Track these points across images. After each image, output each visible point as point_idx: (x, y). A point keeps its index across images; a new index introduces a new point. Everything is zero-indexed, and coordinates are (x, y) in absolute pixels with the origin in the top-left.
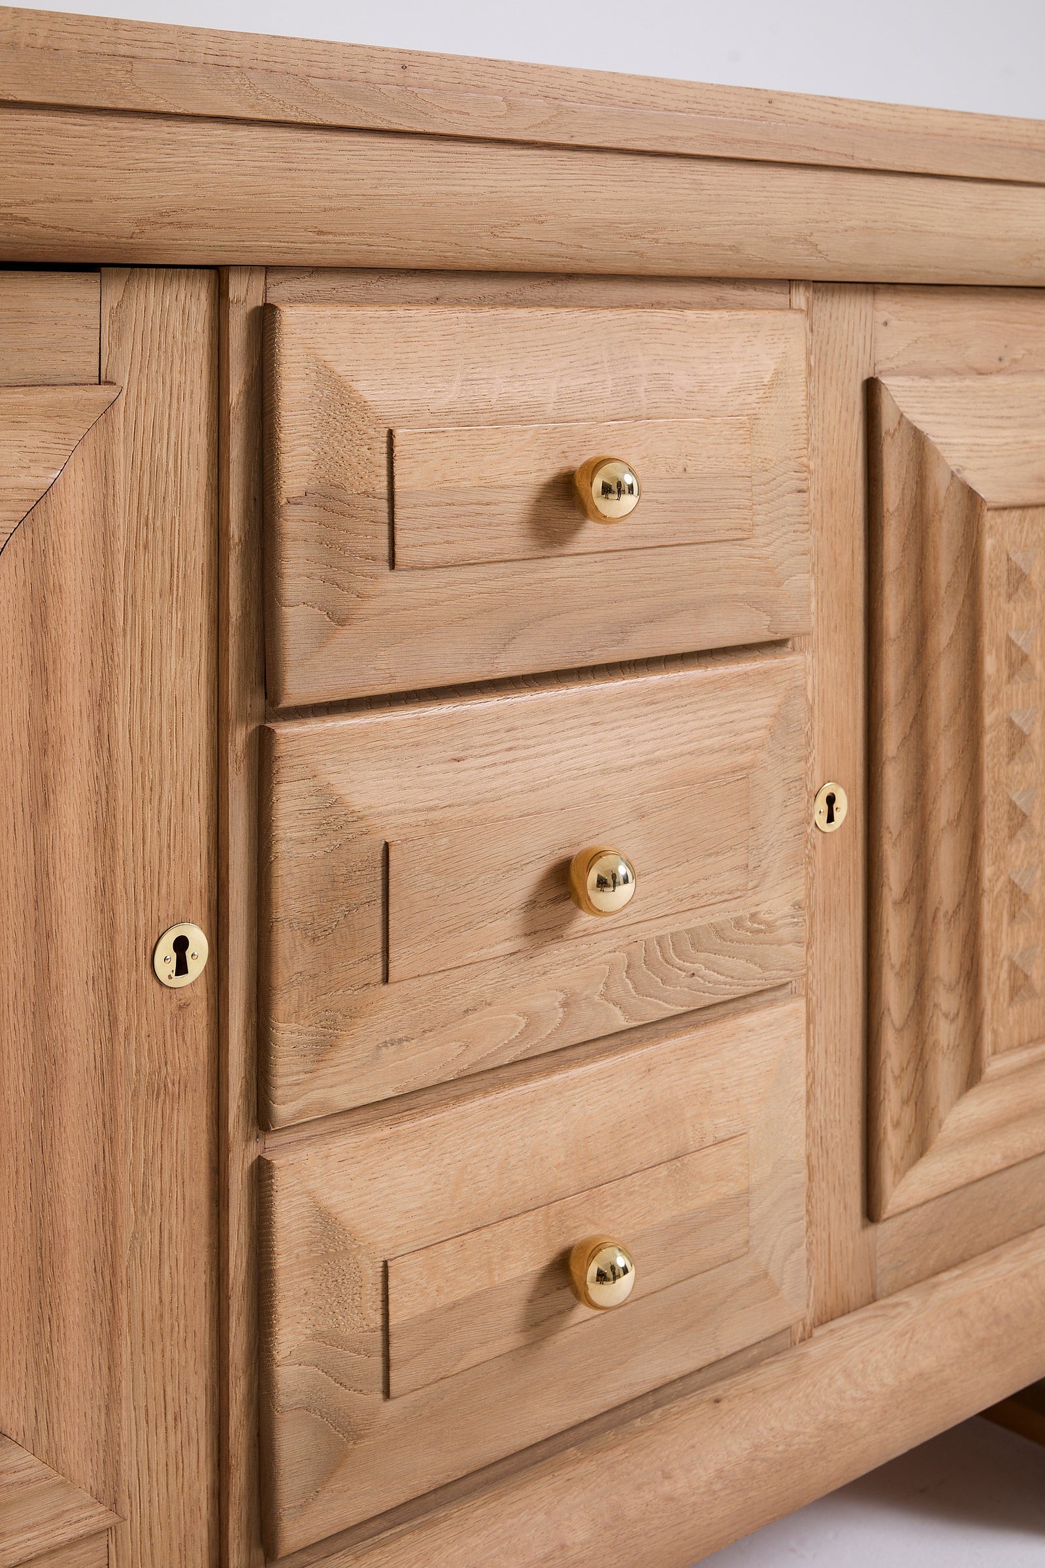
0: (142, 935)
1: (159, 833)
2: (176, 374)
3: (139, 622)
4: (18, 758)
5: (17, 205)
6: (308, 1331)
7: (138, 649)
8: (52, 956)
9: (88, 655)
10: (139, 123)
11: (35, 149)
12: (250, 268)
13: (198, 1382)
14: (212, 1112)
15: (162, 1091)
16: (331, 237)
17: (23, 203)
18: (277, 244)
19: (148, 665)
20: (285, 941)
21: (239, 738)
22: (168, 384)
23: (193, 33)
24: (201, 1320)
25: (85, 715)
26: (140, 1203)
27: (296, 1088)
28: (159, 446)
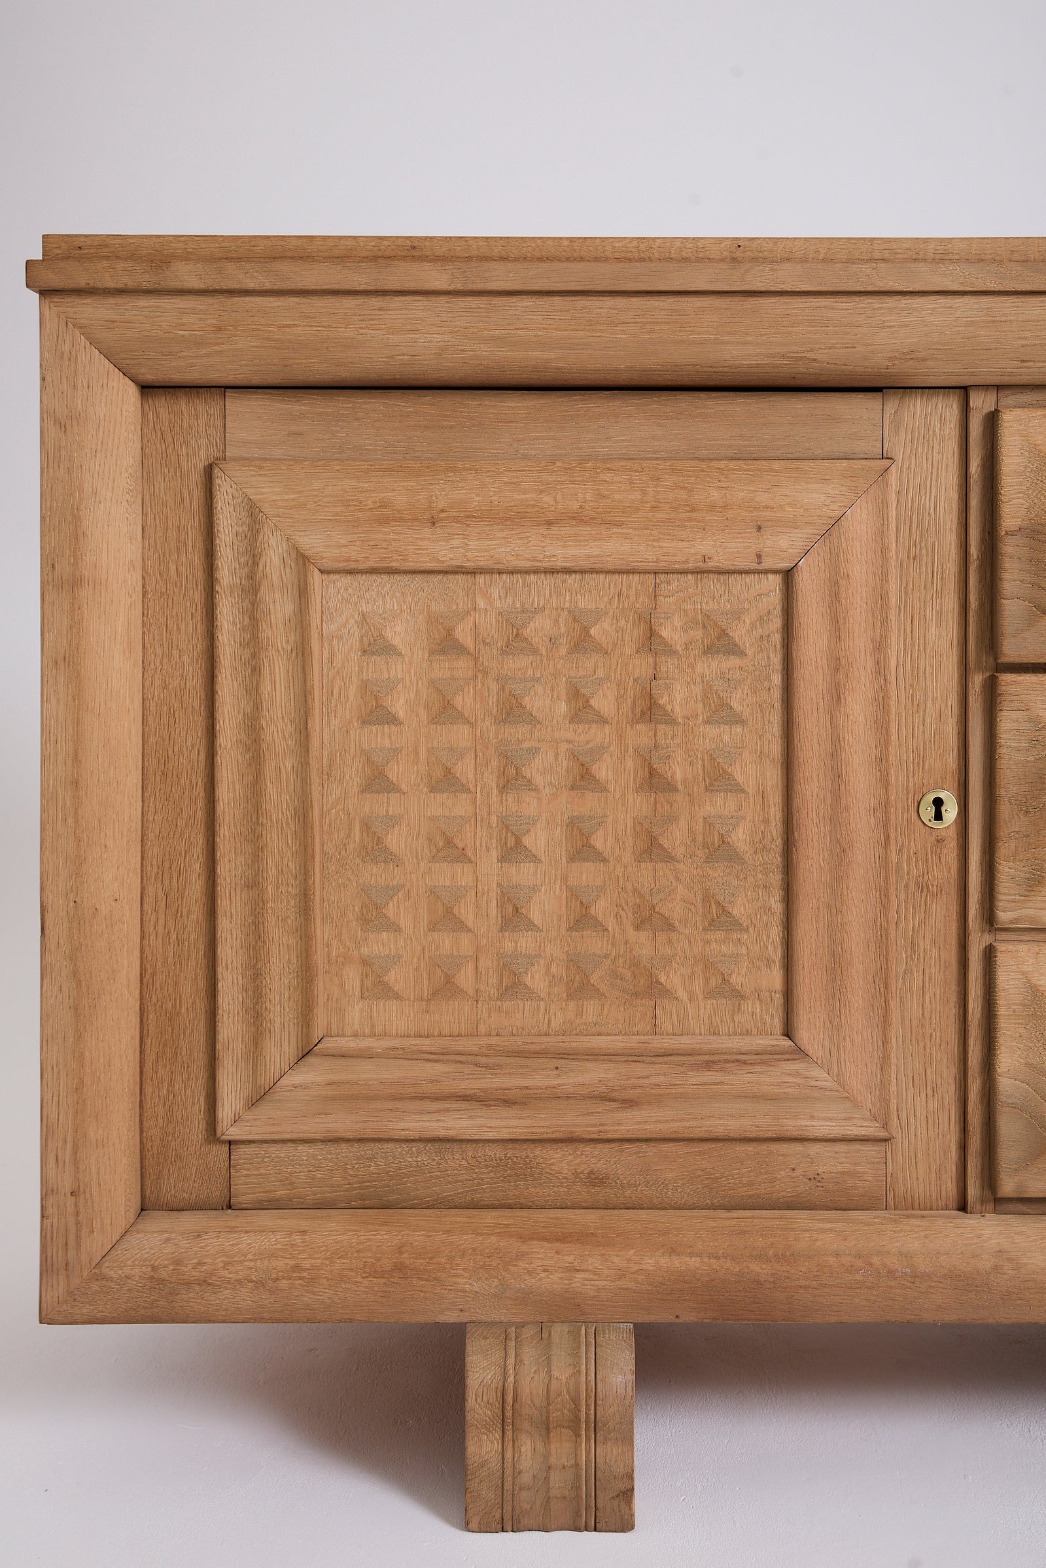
0: (912, 792)
1: (924, 732)
2: (935, 454)
3: (910, 603)
4: (821, 671)
5: (808, 351)
6: (1022, 1060)
7: (909, 621)
8: (842, 789)
9: (870, 619)
10: (885, 299)
11: (817, 318)
12: (986, 387)
13: (949, 1074)
14: (960, 910)
15: (925, 890)
16: (1032, 364)
17: (811, 350)
18: (993, 370)
19: (916, 630)
20: (1005, 810)
21: (977, 681)
22: (930, 462)
23: (926, 241)
24: (952, 1036)
25: (868, 653)
26: (909, 953)
27: (1013, 904)
28: (923, 498)
